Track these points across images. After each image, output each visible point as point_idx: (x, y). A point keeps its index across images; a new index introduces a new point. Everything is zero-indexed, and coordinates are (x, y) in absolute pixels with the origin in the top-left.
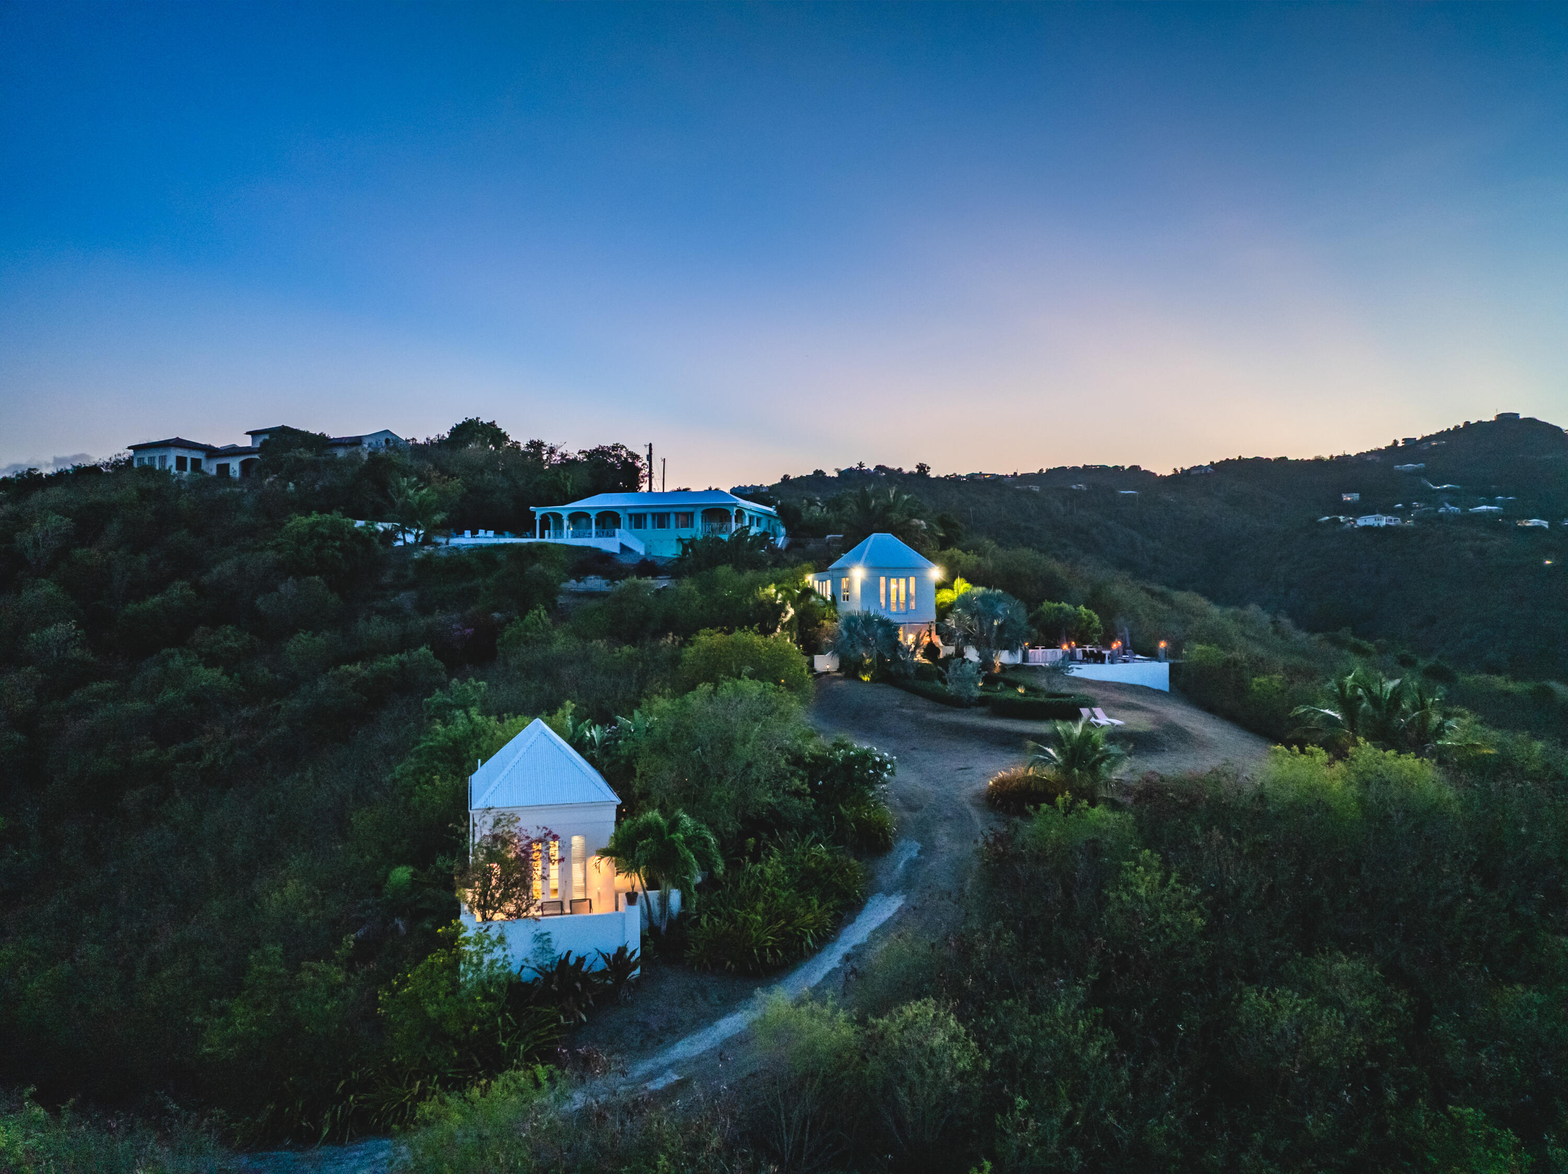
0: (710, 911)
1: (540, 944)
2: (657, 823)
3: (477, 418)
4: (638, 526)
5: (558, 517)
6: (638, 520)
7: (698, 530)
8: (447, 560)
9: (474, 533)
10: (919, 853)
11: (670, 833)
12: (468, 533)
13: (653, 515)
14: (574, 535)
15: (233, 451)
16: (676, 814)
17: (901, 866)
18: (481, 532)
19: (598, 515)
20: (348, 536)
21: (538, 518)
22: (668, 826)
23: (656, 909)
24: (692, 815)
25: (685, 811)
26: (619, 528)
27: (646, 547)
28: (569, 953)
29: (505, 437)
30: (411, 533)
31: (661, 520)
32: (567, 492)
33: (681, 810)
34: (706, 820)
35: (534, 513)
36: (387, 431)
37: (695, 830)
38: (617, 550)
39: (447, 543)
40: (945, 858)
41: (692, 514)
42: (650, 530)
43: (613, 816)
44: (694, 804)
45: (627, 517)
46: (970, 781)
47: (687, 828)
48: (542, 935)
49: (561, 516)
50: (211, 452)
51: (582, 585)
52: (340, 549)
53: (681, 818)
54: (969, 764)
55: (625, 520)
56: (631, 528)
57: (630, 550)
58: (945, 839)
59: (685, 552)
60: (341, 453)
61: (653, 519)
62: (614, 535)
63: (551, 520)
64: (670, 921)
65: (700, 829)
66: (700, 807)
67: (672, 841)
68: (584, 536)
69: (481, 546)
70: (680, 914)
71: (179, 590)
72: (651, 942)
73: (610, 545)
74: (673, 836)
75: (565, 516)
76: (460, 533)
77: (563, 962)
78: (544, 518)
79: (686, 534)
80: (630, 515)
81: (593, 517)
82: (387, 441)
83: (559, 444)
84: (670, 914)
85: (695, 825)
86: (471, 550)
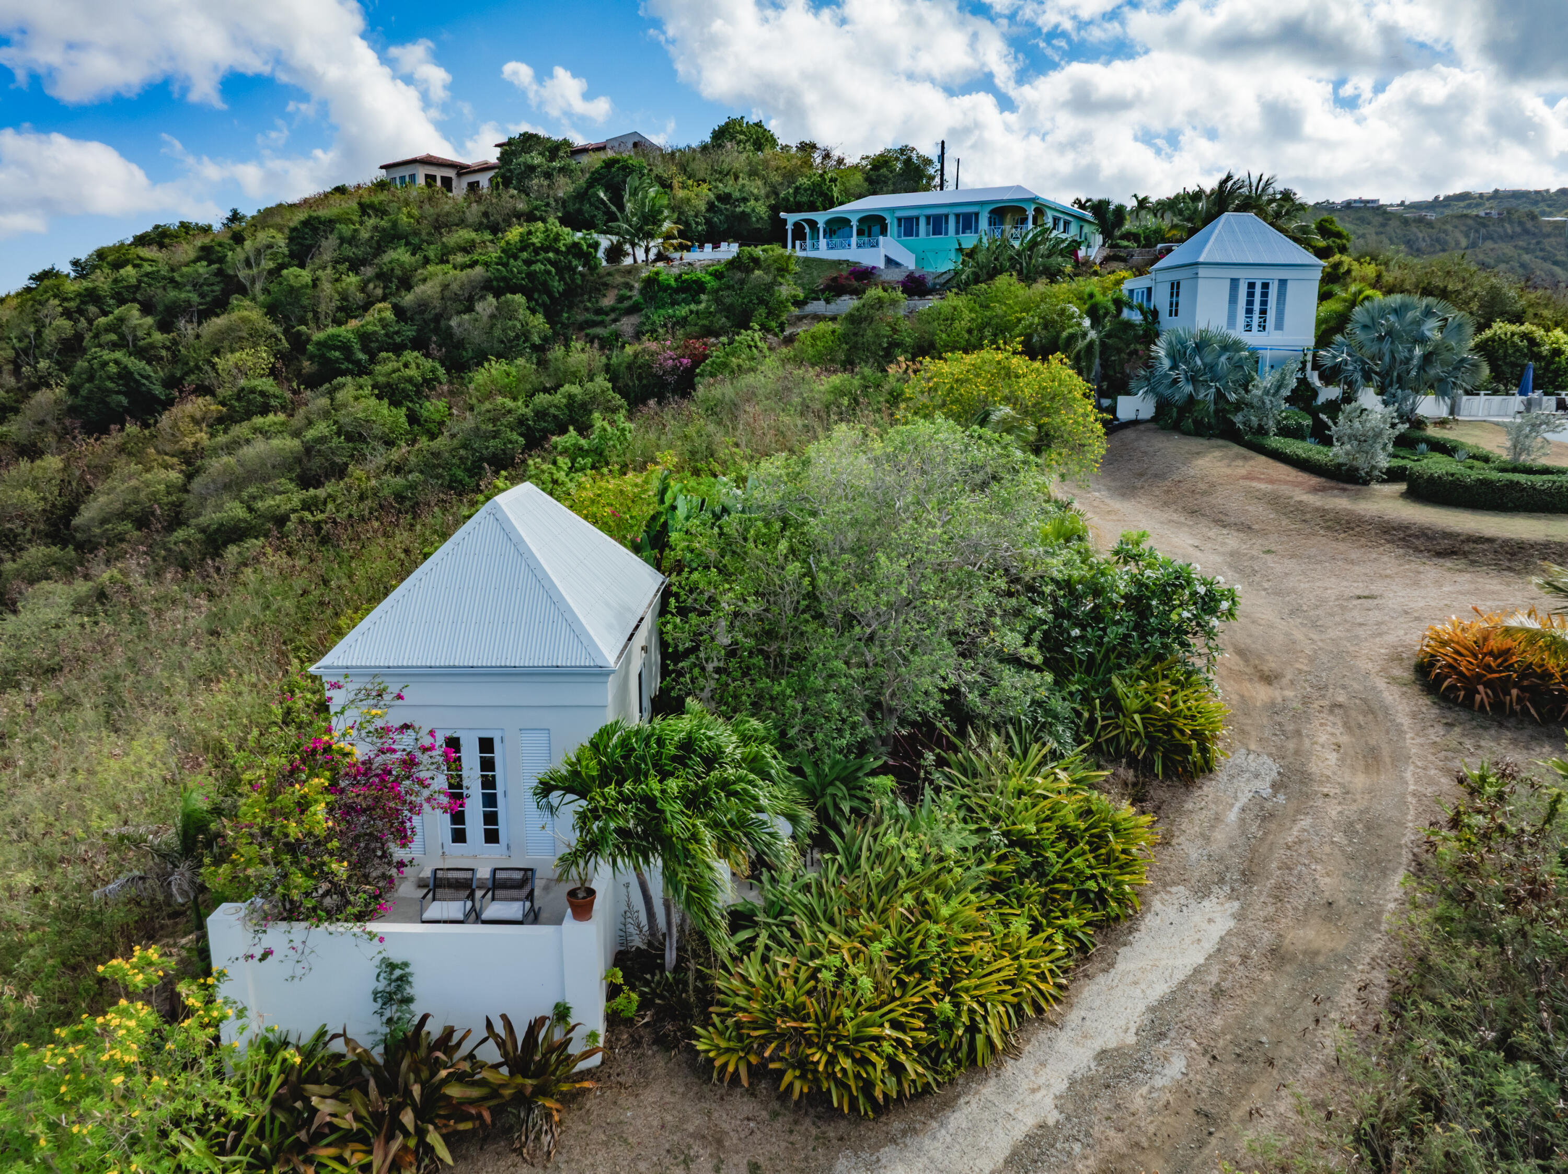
3: (743, 117)
4: (908, 233)
6: (908, 226)
7: (985, 233)
8: (676, 278)
10: (1276, 787)
12: (708, 247)
13: (930, 217)
14: (830, 247)
15: (485, 168)
17: (1232, 816)
18: (724, 245)
19: (861, 221)
20: (564, 248)
21: (789, 227)
26: (885, 235)
27: (917, 261)
29: (772, 141)
30: (640, 246)
31: (937, 224)
36: (636, 133)
38: (881, 264)
39: (682, 258)
40: (1333, 810)
41: (976, 214)
42: (923, 237)
45: (896, 223)
46: (1378, 624)
49: (817, 223)
50: (464, 170)
51: (832, 306)
52: (555, 263)
54: (1375, 588)
55: (892, 227)
56: (899, 236)
57: (897, 264)
58: (1333, 757)
59: (965, 263)
60: (582, 159)
61: (928, 223)
62: (876, 245)
63: (807, 230)
68: (842, 246)
69: (720, 260)
71: (381, 311)
72: (628, 993)
73: (871, 258)
75: (821, 225)
76: (700, 247)
79: (969, 241)
80: (899, 220)
81: (854, 223)
82: (635, 145)
86: (709, 265)
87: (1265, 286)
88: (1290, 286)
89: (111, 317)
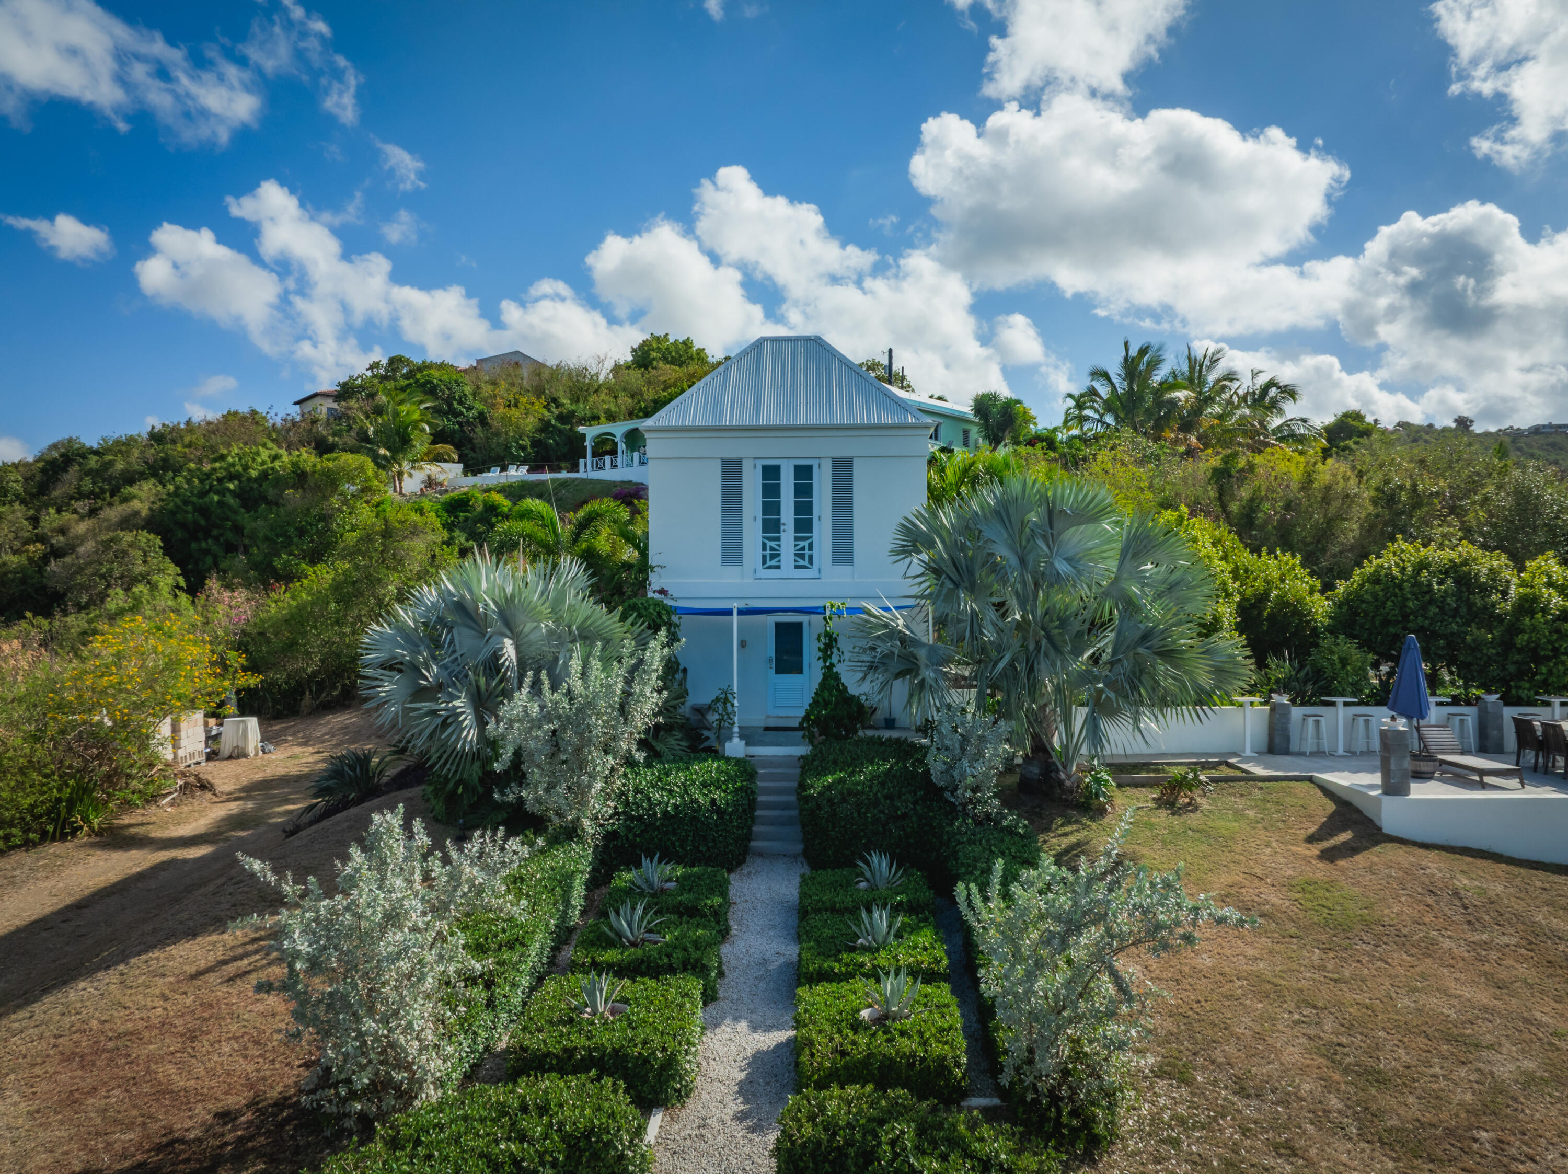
9: (503, 470)
12: (495, 471)
18: (512, 469)
21: (588, 443)
49: (614, 437)
82: (517, 365)
87: (804, 472)
88: (859, 472)
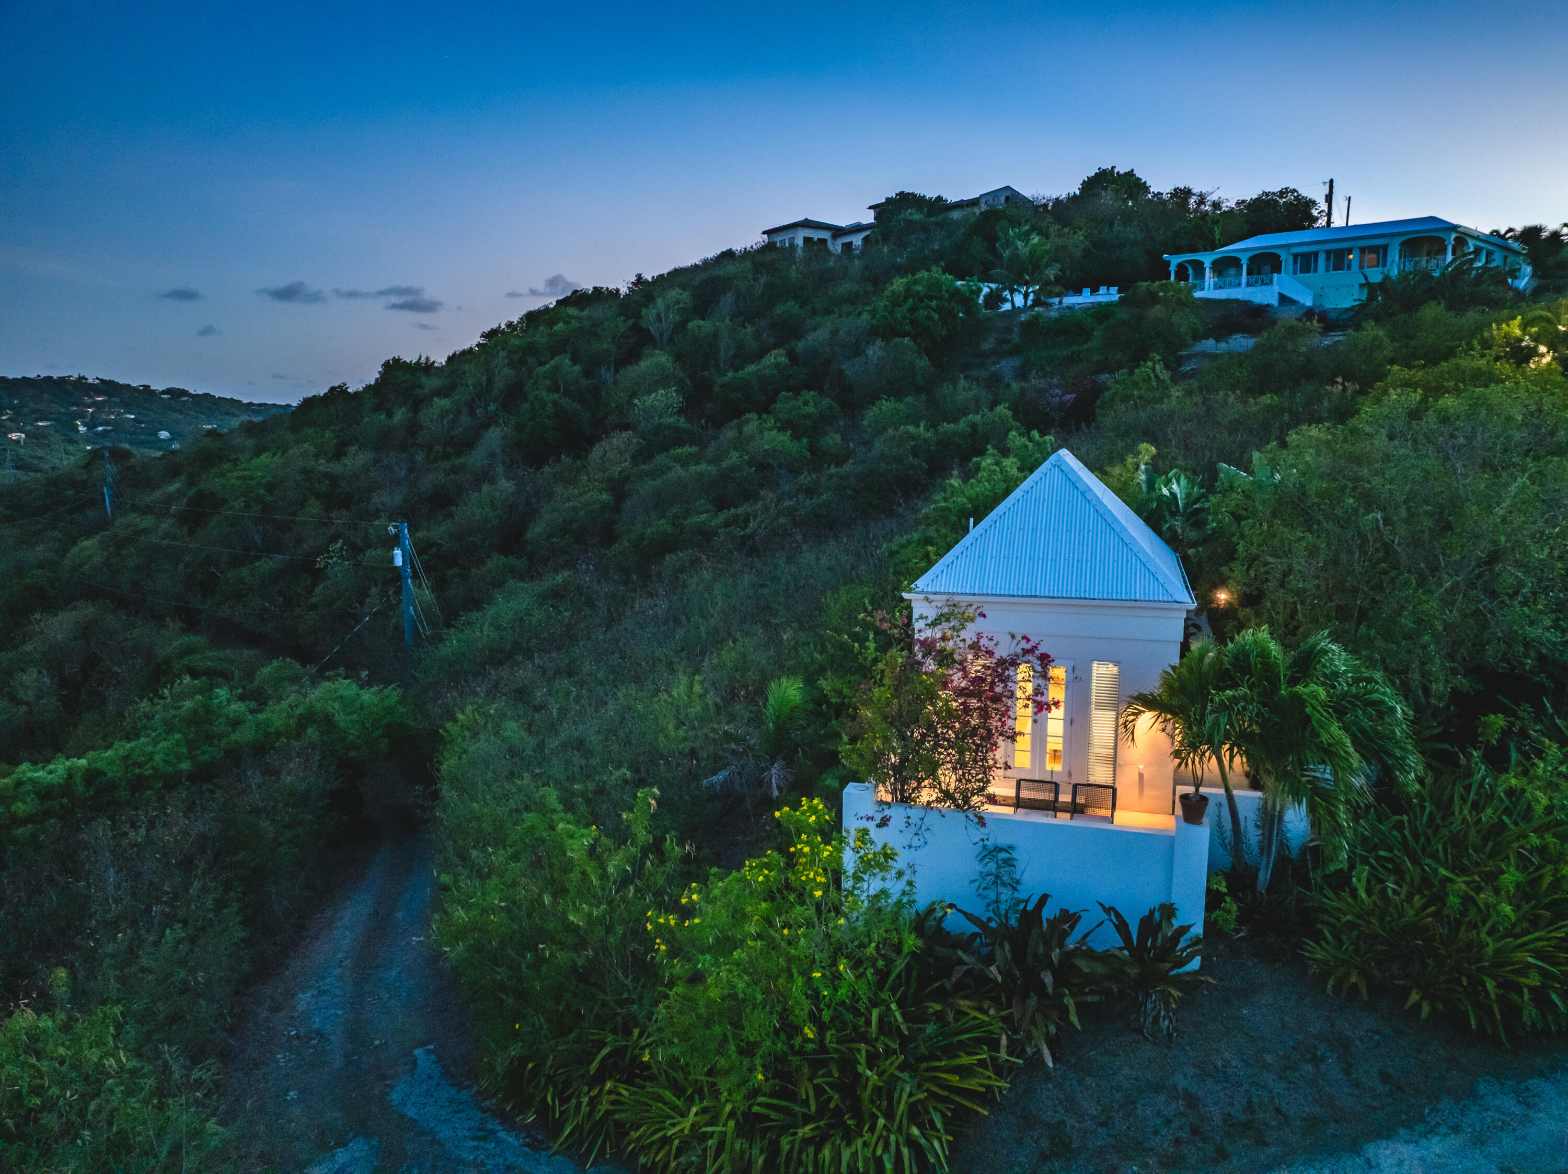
0: (1378, 858)
1: (992, 866)
2: (1264, 654)
3: (1113, 168)
4: (1306, 269)
5: (1198, 266)
6: (1306, 262)
7: (1395, 265)
8: (1056, 321)
9: (1094, 291)
11: (1293, 681)
12: (1086, 291)
13: (1328, 253)
14: (1217, 287)
15: (857, 228)
16: (1312, 640)
18: (1103, 290)
19: (1252, 259)
20: (946, 296)
21: (1173, 268)
22: (1290, 667)
23: (1253, 835)
24: (1352, 645)
25: (1335, 637)
26: (1279, 272)
27: (1314, 297)
28: (1044, 898)
29: (1145, 188)
30: (1020, 292)
31: (1338, 260)
32: (1214, 239)
33: (1326, 632)
34: (1383, 660)
35: (1168, 263)
36: (1008, 188)
37: (1356, 681)
38: (1274, 301)
39: (1060, 303)
41: (1385, 248)
42: (1322, 274)
43: (1177, 631)
44: (1359, 623)
45: (1291, 259)
47: (1336, 675)
48: (999, 849)
49: (1202, 263)
50: (838, 232)
51: (1223, 345)
52: (938, 310)
53: (1325, 652)
55: (1287, 264)
56: (1295, 273)
57: (1293, 302)
59: (1371, 297)
60: (956, 215)
61: (1328, 258)
62: (1271, 282)
63: (1190, 271)
64: (1283, 859)
65: (1369, 680)
66: (1373, 632)
67: (1299, 701)
68: (1230, 285)
69: (1100, 303)
70: (1304, 850)
71: (776, 357)
72: (1230, 904)
73: (1264, 295)
74: (1299, 688)
75: (1207, 265)
76: (1079, 292)
77: (1031, 917)
78: (1181, 269)
79: (1375, 274)
80: (1295, 256)
81: (1244, 262)
82: (1007, 198)
83: (1210, 191)
84: (1283, 845)
85: (1355, 669)
86: (1088, 309)
89: (548, 366)
